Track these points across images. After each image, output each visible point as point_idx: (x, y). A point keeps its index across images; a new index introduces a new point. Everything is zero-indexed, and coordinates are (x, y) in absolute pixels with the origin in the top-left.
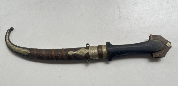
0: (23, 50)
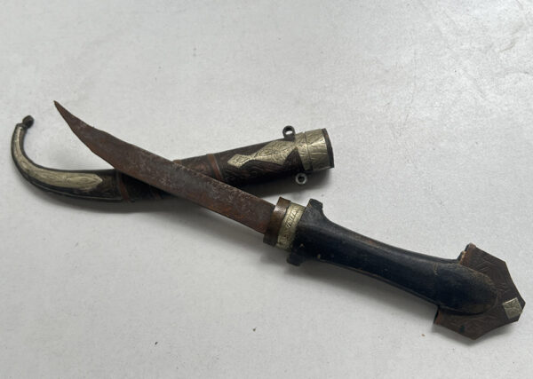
0: (78, 178)
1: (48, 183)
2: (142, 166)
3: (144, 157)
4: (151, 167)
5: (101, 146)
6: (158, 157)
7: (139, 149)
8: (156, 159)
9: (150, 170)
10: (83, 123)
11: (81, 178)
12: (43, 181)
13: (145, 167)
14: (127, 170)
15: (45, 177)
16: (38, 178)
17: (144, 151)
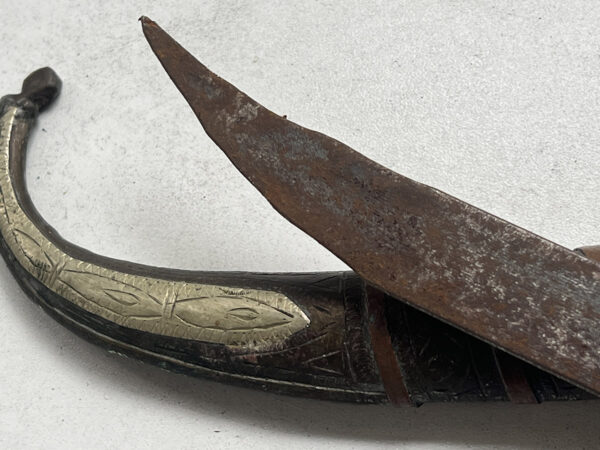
1: (108, 315)
2: (469, 275)
3: (476, 240)
4: (505, 279)
5: (310, 188)
6: (535, 241)
7: (457, 206)
8: (526, 246)
9: (500, 290)
10: (247, 100)
11: (229, 303)
12: (90, 307)
13: (482, 278)
14: (412, 287)
15: (98, 294)
16: (74, 296)
17: (478, 215)
